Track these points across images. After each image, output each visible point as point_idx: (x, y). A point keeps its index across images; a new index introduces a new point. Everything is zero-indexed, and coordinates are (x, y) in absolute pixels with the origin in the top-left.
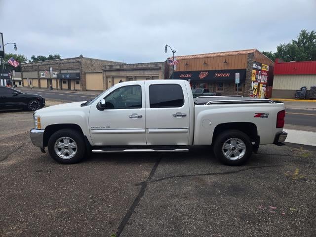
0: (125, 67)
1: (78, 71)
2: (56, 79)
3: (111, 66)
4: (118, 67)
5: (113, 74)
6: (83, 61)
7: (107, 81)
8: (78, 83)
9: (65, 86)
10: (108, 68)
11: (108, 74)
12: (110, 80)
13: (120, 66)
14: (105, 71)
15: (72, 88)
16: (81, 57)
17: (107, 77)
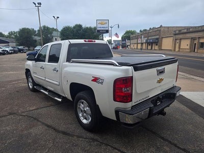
0: (191, 30)
1: (158, 37)
2: (145, 43)
3: (180, 31)
4: (185, 31)
5: (181, 36)
6: (162, 29)
7: (175, 42)
8: (157, 45)
9: (149, 47)
10: (177, 32)
11: (177, 37)
12: (178, 41)
13: (187, 29)
14: (175, 34)
15: (153, 49)
16: (161, 26)
17: (176, 39)
